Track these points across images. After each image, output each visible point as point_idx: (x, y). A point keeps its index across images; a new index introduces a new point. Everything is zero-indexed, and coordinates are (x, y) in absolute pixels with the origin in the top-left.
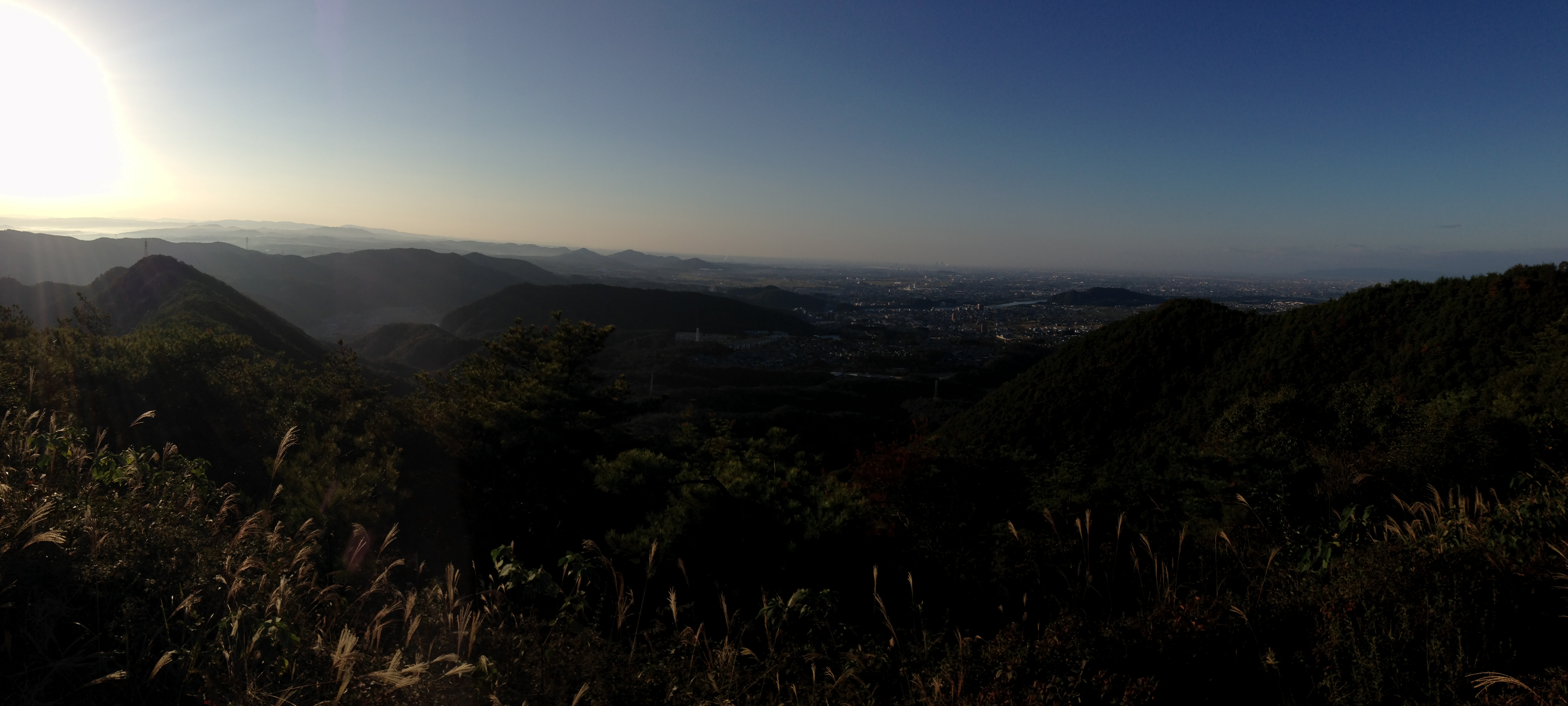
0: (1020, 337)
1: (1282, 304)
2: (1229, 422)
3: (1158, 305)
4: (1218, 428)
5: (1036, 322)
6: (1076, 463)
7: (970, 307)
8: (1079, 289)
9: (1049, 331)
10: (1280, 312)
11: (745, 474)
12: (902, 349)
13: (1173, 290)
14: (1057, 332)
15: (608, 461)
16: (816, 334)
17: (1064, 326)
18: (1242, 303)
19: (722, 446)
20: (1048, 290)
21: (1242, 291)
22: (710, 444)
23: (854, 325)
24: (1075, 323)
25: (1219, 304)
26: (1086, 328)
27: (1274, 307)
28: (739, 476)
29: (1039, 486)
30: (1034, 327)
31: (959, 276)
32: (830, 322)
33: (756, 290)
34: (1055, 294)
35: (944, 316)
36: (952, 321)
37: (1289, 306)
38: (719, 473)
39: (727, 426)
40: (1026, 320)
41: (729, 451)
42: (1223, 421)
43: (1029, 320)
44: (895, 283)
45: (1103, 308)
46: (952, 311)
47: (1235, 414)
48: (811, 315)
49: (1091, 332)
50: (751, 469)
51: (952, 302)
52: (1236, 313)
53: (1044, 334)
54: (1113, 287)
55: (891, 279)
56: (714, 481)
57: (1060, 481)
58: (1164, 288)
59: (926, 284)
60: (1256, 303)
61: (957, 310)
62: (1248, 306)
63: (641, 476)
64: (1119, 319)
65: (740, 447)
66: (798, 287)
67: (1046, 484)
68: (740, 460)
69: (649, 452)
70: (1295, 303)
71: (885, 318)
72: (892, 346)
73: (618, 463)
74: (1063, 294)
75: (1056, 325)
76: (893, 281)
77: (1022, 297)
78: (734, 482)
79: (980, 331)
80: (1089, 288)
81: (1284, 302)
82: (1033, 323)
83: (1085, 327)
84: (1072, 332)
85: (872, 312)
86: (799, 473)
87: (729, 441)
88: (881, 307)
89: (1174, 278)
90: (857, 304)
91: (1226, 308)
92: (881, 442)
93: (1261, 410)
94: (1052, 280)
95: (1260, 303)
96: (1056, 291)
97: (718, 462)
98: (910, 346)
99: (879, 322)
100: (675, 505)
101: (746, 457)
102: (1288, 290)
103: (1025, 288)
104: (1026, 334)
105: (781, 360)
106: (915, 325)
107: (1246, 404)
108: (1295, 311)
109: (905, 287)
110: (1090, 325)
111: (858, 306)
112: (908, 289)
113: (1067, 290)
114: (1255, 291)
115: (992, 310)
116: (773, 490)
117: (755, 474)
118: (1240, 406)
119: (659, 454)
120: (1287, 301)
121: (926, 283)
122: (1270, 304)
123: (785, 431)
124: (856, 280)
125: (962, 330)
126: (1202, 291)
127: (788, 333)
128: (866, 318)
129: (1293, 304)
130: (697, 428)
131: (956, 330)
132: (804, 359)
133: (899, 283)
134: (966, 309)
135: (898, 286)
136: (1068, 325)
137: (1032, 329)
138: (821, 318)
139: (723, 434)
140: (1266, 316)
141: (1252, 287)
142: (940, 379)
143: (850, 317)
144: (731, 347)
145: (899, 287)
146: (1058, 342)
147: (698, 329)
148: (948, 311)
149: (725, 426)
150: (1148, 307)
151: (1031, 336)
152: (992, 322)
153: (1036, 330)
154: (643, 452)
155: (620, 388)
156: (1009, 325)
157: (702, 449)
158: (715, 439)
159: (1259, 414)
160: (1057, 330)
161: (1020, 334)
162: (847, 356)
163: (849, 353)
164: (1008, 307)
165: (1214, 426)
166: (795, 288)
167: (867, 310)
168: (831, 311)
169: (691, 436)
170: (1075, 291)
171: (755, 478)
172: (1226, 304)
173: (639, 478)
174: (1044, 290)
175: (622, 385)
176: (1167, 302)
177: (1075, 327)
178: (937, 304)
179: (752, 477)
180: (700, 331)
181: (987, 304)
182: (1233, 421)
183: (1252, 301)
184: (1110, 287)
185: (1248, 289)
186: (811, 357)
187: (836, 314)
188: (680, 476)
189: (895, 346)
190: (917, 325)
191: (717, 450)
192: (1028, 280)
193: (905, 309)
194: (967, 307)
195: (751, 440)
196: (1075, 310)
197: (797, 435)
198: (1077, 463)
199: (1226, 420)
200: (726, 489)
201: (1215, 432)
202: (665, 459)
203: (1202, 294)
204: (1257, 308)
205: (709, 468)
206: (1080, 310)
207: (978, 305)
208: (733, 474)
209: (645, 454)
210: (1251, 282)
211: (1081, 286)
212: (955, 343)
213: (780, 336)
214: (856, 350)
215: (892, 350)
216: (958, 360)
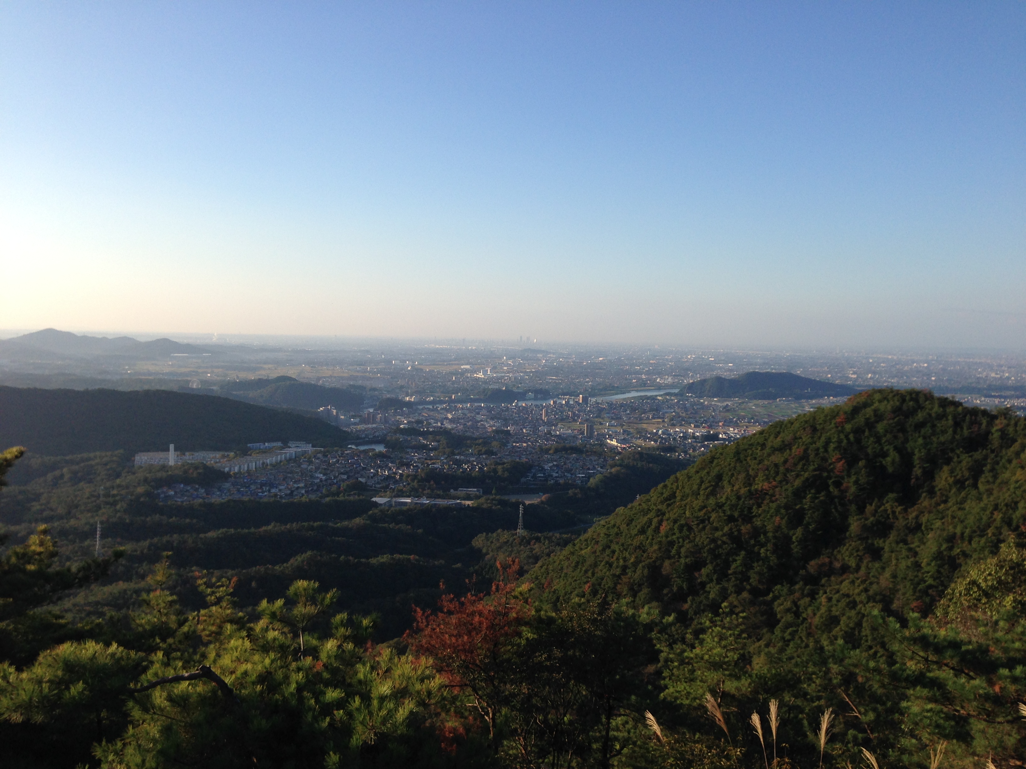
0: (640, 442)
2: (979, 587)
3: (845, 399)
4: (960, 594)
5: (663, 421)
6: (730, 632)
7: (568, 399)
8: (726, 375)
9: (681, 435)
11: (256, 658)
12: (474, 461)
13: (870, 375)
14: (694, 437)
15: (19, 670)
16: (352, 444)
17: (704, 427)
18: (985, 397)
19: (218, 621)
20: (682, 376)
21: (986, 377)
22: (198, 620)
23: (404, 429)
24: (721, 424)
25: (947, 399)
26: (736, 431)
28: (247, 661)
29: (676, 664)
30: (661, 429)
31: (552, 355)
32: (370, 426)
34: (691, 381)
35: (532, 412)
36: (543, 421)
38: (215, 661)
39: (225, 588)
40: (648, 419)
41: (229, 627)
42: (969, 583)
43: (653, 418)
44: (462, 367)
45: (760, 402)
46: (542, 405)
47: (990, 574)
48: (343, 417)
49: (744, 438)
50: (265, 648)
51: (543, 394)
52: (975, 412)
53: (674, 439)
54: (774, 371)
55: (456, 362)
56: (207, 674)
57: (706, 657)
58: (854, 373)
59: (506, 368)
60: (1011, 397)
61: (550, 404)
62: (997, 401)
63: (80, 685)
64: (783, 418)
65: (246, 619)
66: (324, 377)
67: (687, 661)
68: (247, 636)
69: (94, 644)
71: (447, 418)
72: (458, 457)
73: (38, 670)
74: (703, 382)
75: (693, 425)
76: (458, 364)
77: (643, 385)
78: (239, 673)
79: (582, 433)
80: (741, 373)
82: (658, 423)
83: (734, 430)
84: (715, 437)
85: (429, 410)
86: (339, 647)
87: (229, 611)
88: (442, 402)
89: (871, 358)
90: (407, 399)
91: (958, 404)
92: (452, 596)
94: (687, 361)
95: (1018, 397)
96: (692, 376)
97: (212, 646)
98: (484, 456)
99: (439, 424)
100: (142, 723)
101: (257, 631)
103: (647, 373)
104: (649, 438)
105: (302, 485)
106: (490, 426)
107: (1011, 560)
109: (475, 372)
110: (743, 426)
111: (410, 402)
112: (481, 375)
113: (708, 375)
114: (1008, 378)
115: (601, 404)
116: (301, 677)
117: (272, 655)
118: (1000, 561)
119: (111, 644)
121: (505, 366)
123: (316, 585)
124: (405, 364)
125: (558, 433)
126: (918, 378)
127: (310, 445)
128: (420, 418)
130: (175, 597)
131: (549, 433)
132: (335, 481)
133: (468, 367)
134: (564, 402)
135: (467, 371)
136: (710, 427)
137: (658, 431)
138: (357, 420)
139: (218, 601)
141: (1003, 371)
142: (527, 503)
143: (398, 417)
144: (227, 469)
145: (468, 373)
146: (694, 450)
147: (172, 447)
148: (536, 406)
149: (221, 589)
150: (828, 402)
151: (655, 441)
152: (601, 420)
153: (663, 433)
154: (83, 646)
155: (39, 549)
156: (624, 425)
157: (185, 629)
158: (206, 611)
160: (694, 433)
161: (640, 438)
162: (395, 473)
163: (398, 468)
164: (624, 399)
165: (953, 590)
166: (319, 379)
167: (421, 407)
168: (371, 410)
169: (165, 611)
170: (721, 378)
171: (272, 662)
172: (958, 398)
173: (77, 689)
174: (675, 375)
175: (42, 544)
176: (860, 394)
177: (720, 429)
178: (522, 396)
179: (267, 661)
180: (176, 449)
181: (594, 396)
182: (987, 586)
183: (1003, 394)
184: (769, 370)
185: (997, 374)
186: (345, 477)
187: (379, 414)
188: (149, 675)
189: (462, 457)
190: (494, 426)
191: (210, 628)
192: (652, 362)
193: (476, 404)
194: (564, 399)
195: (264, 603)
196: (719, 404)
197: (335, 590)
199: (974, 583)
200: (226, 684)
201: (954, 600)
202: (122, 652)
203: (917, 383)
204: (1013, 406)
205: (197, 657)
206: (727, 405)
207: (581, 396)
208: (238, 660)
209: (85, 649)
210: (1003, 363)
211: (731, 370)
212: (547, 451)
213: (300, 450)
214: (408, 465)
215: (459, 463)
216: (552, 476)
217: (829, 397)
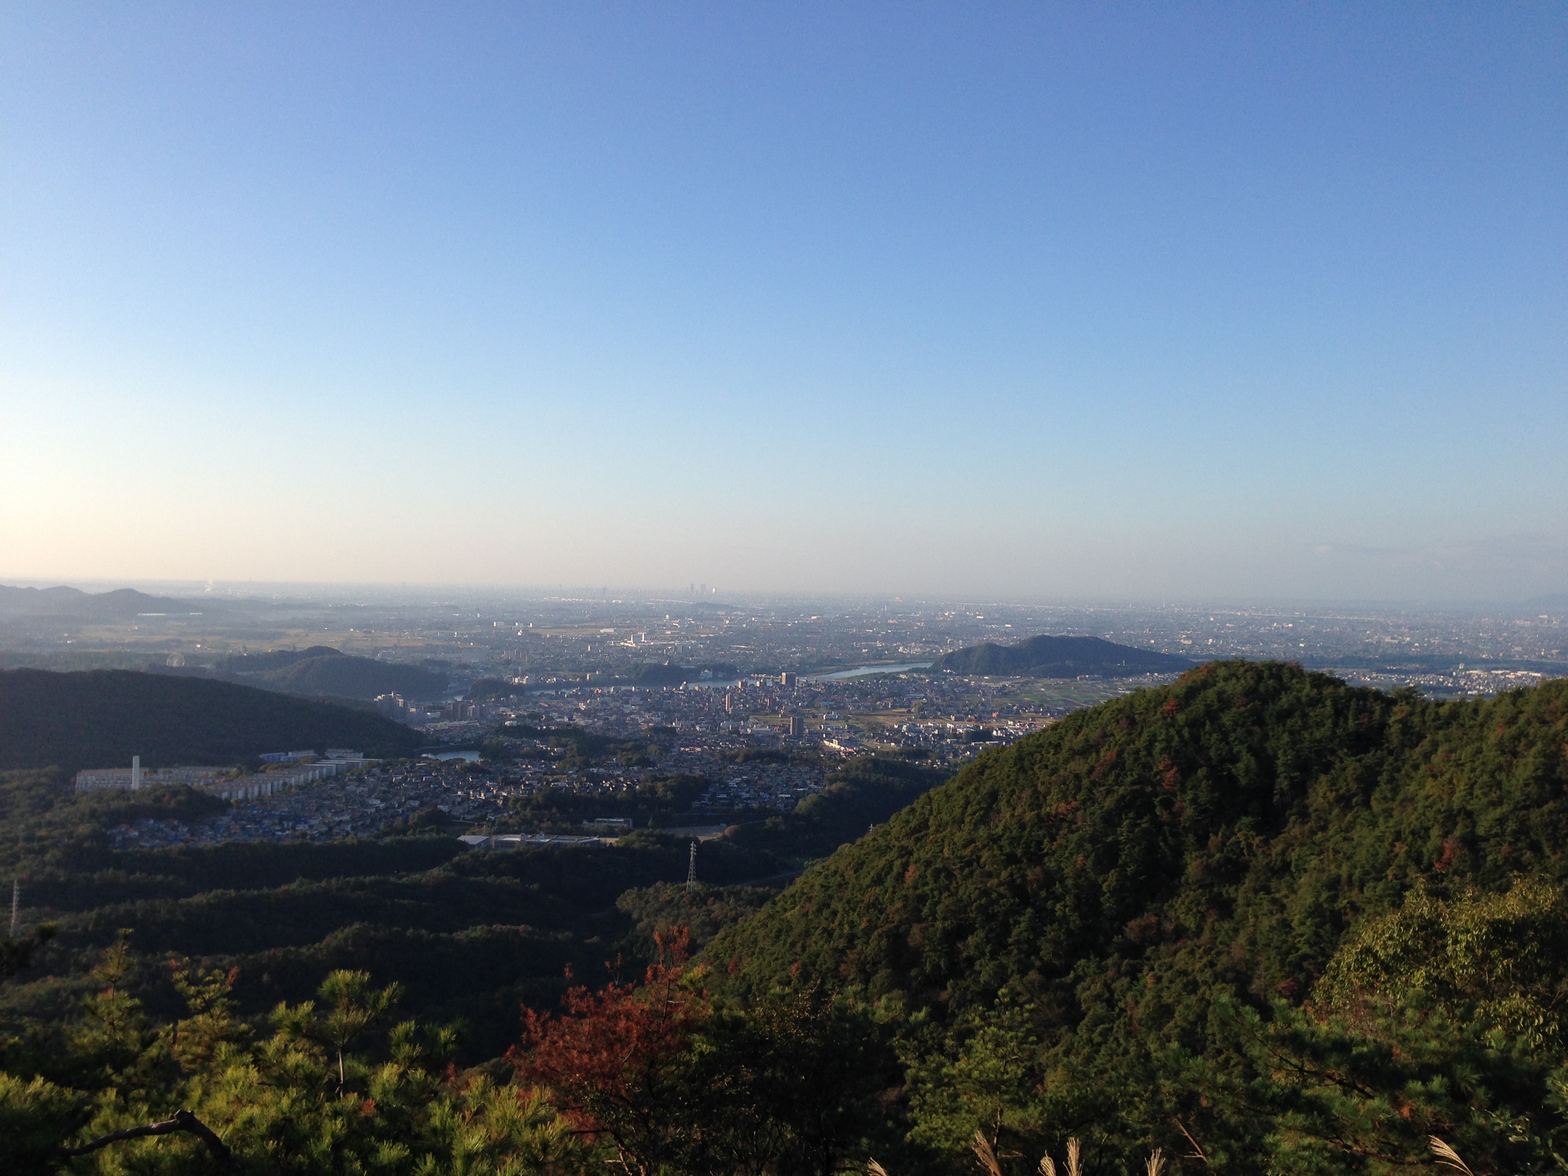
0: (875, 744)
1: (1483, 674)
2: (1375, 956)
3: (1176, 676)
4: (1349, 969)
5: (909, 712)
6: (1011, 1034)
7: (765, 679)
8: (1001, 641)
9: (936, 732)
10: (1479, 695)
11: (268, 1096)
12: (619, 776)
14: (955, 735)
17: (970, 720)
18: (1378, 672)
19: (207, 1038)
20: (936, 643)
21: (1378, 642)
22: (175, 1037)
23: (511, 727)
24: (994, 715)
25: (1322, 675)
26: (1017, 726)
27: (1462, 683)
28: (252, 1103)
29: (930, 1086)
30: (905, 723)
31: (739, 613)
32: (457, 723)
33: (284, 657)
34: (950, 651)
35: (709, 701)
36: (727, 713)
37: (1500, 681)
38: (200, 1104)
39: (218, 985)
40: (886, 707)
41: (223, 1047)
42: (1361, 952)
43: (893, 707)
44: (602, 631)
45: (1052, 681)
46: (725, 689)
47: (1391, 938)
48: (413, 710)
49: (1029, 736)
50: (282, 1082)
51: (726, 671)
52: (1363, 695)
53: (926, 738)
54: (1071, 635)
55: (593, 624)
57: (976, 1074)
58: (1187, 638)
59: (669, 632)
60: (1414, 672)
61: (737, 687)
62: (1394, 678)
64: (1086, 705)
65: (251, 1034)
66: (385, 648)
67: (946, 1080)
68: (253, 1062)
69: (6, 1078)
70: (1519, 674)
71: (578, 710)
72: (595, 770)
74: (968, 652)
75: (953, 718)
76: (595, 627)
77: (878, 657)
78: (239, 1122)
79: (786, 731)
80: (1023, 638)
81: (1488, 670)
82: (901, 714)
83: (1015, 724)
84: (986, 735)
85: (551, 697)
86: (402, 1075)
87: (224, 1023)
88: (569, 686)
90: (517, 680)
91: (1339, 683)
92: (584, 988)
93: (1462, 932)
94: (944, 621)
95: (1425, 672)
96: (952, 643)
97: (196, 1079)
98: (635, 768)
99: (566, 720)
101: (270, 1053)
102: (1500, 643)
103: (884, 639)
104: (887, 737)
105: (346, 817)
106: (646, 721)
107: (1422, 916)
108: (1519, 694)
109: (622, 639)
110: (1027, 718)
111: (520, 685)
112: (630, 643)
113: (975, 642)
114: (1410, 644)
115: (815, 686)
116: (339, 1126)
117: (293, 1092)
118: (1405, 918)
119: (33, 1078)
120: (1497, 669)
121: (668, 630)
122: (1451, 675)
123: (366, 978)
124: (513, 627)
125: (749, 731)
126: (1279, 644)
127: (362, 754)
128: (537, 710)
129: (1512, 676)
130: (137, 1001)
131: (735, 731)
132: (400, 811)
133: (611, 630)
134: (758, 684)
135: (609, 636)
136: (979, 719)
137: (901, 727)
138: (438, 714)
139: (207, 1007)
140: (1443, 704)
141: (1403, 635)
142: (702, 839)
143: (502, 709)
144: (225, 795)
145: (611, 640)
146: (956, 755)
147: (136, 760)
148: (716, 690)
149: (213, 986)
150: (1151, 681)
151: (897, 742)
152: (814, 711)
153: (909, 730)
156: (849, 718)
157: (153, 1052)
158: (188, 1022)
159: (1456, 942)
160: (954, 730)
161: (874, 737)
162: (496, 797)
163: (501, 789)
164: (850, 679)
165: (1338, 963)
166: (376, 650)
167: (538, 693)
168: (459, 699)
169: (121, 1024)
171: (294, 1102)
172: (1339, 673)
174: (926, 642)
176: (1197, 668)
177: (994, 723)
178: (693, 675)
179: (285, 1102)
180: (142, 764)
181: (803, 673)
182: (1387, 955)
183: (1403, 667)
184: (1064, 634)
185: (1392, 638)
186: (417, 803)
187: (471, 704)
188: (95, 1128)
189: (602, 770)
190: (651, 721)
191: (194, 1049)
192: (891, 621)
193: (623, 688)
194: (757, 679)
195: (281, 1009)
196: (992, 685)
197: (395, 984)
198: (1013, 1033)
199: (1368, 951)
200: (218, 1140)
201: (1340, 978)
202: (51, 1090)
203: (1278, 652)
204: (1418, 685)
205: (172, 1097)
206: (1004, 686)
207: (784, 674)
208: (238, 1100)
210: (1401, 622)
211: (1008, 634)
212: (732, 759)
213: (343, 762)
214: (516, 783)
215: (596, 779)
216: (740, 797)
217: (1152, 673)
